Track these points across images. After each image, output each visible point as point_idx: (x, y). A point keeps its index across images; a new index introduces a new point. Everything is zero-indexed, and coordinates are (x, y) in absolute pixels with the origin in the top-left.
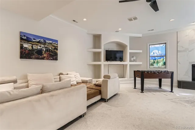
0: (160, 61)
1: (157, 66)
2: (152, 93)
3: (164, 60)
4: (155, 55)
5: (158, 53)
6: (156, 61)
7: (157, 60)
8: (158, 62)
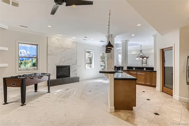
0: (28, 62)
1: (24, 68)
2: (35, 100)
3: (32, 61)
4: (23, 55)
5: (26, 54)
6: (23, 62)
7: (24, 60)
8: (25, 63)
